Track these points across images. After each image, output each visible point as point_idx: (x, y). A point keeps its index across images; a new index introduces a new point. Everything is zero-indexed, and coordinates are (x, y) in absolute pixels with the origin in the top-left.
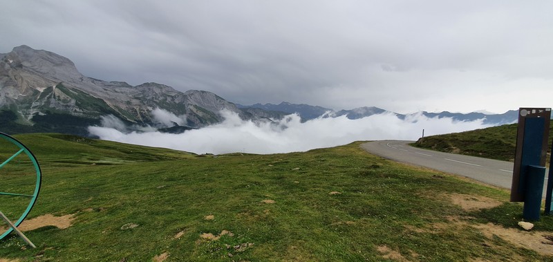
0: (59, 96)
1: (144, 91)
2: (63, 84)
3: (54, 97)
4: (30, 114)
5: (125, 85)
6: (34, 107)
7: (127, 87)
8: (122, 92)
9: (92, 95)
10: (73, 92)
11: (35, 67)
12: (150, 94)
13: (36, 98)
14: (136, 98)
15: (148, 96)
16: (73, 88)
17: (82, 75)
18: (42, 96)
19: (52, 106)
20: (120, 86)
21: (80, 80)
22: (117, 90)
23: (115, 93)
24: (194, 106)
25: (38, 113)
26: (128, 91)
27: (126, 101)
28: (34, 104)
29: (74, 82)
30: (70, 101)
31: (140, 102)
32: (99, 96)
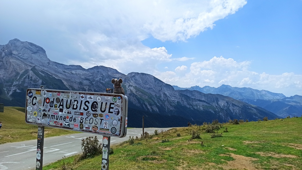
0: (31, 77)
2: (36, 67)
3: (29, 78)
4: (10, 91)
5: (80, 67)
6: (14, 86)
7: (81, 70)
8: (76, 74)
9: (54, 76)
10: (41, 74)
11: (20, 55)
12: (98, 76)
13: (16, 78)
14: (87, 79)
15: (96, 78)
16: (42, 71)
17: (50, 60)
18: (21, 77)
19: (26, 85)
20: (76, 69)
21: (48, 64)
22: (73, 72)
23: (71, 75)
24: (134, 87)
25: (16, 90)
26: (81, 74)
27: (79, 81)
28: (15, 83)
29: (43, 66)
30: (38, 81)
31: (90, 83)
32: (59, 77)
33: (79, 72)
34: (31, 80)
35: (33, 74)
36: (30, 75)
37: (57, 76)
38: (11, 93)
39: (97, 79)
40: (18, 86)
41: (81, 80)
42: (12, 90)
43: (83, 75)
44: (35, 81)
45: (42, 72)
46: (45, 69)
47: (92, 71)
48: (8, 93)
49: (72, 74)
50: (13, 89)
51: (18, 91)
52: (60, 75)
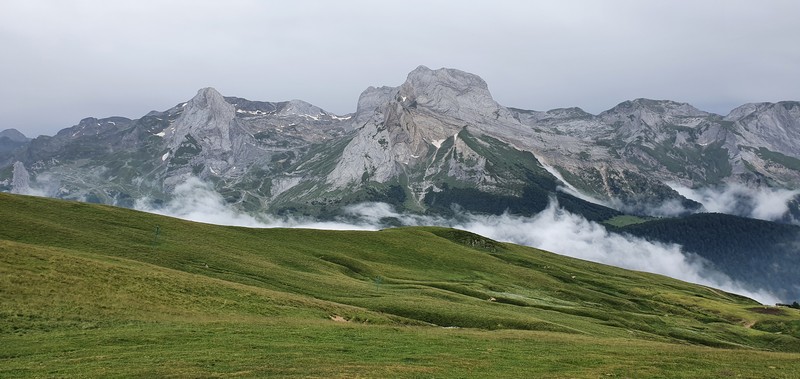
0: (461, 154)
1: (618, 125)
2: (469, 128)
3: (455, 158)
4: (421, 190)
5: (577, 114)
6: (428, 178)
7: (581, 118)
8: (570, 133)
9: (512, 145)
10: (483, 142)
11: (433, 103)
12: (633, 131)
13: (430, 161)
14: (599, 143)
15: (628, 137)
16: (483, 135)
17: (498, 105)
18: (439, 156)
19: (451, 173)
20: (568, 119)
21: (495, 117)
22: (561, 128)
23: (557, 137)
24: (756, 151)
25: (432, 187)
26: (583, 129)
27: (579, 152)
28: (428, 173)
29: (486, 123)
30: (477, 162)
31: (609, 152)
32: (525, 146)
33: (575, 125)
34: (462, 160)
35: (463, 144)
36: (459, 150)
37: (518, 143)
38: (422, 196)
39: (629, 140)
40: (435, 178)
41: (583, 149)
42: (424, 189)
43: (589, 133)
44: (470, 162)
45: (485, 138)
46: (491, 129)
47: (613, 118)
48: (417, 197)
49: (559, 133)
50: (426, 185)
51: (437, 190)
52: (527, 142)
